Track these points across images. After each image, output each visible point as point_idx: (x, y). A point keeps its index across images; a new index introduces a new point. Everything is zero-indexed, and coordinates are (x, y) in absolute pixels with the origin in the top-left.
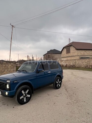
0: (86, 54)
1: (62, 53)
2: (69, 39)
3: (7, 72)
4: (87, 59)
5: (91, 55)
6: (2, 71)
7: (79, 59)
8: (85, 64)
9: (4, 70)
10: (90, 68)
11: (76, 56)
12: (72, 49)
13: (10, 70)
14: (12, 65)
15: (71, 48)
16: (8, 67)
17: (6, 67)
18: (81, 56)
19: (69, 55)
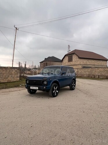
0: (89, 64)
1: (63, 62)
2: (69, 46)
3: (11, 78)
4: (90, 69)
5: (93, 65)
6: (6, 76)
7: (81, 69)
8: (88, 73)
9: (8, 76)
10: (93, 77)
11: (78, 65)
12: (75, 58)
13: (14, 76)
14: (16, 71)
15: (73, 56)
16: (13, 73)
17: (10, 73)
18: (83, 65)
19: (71, 63)
